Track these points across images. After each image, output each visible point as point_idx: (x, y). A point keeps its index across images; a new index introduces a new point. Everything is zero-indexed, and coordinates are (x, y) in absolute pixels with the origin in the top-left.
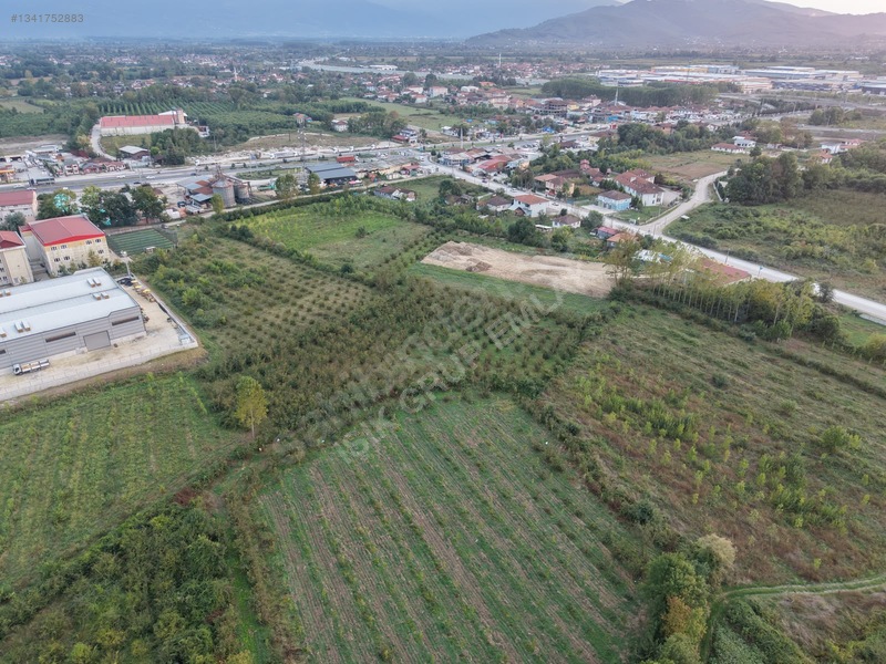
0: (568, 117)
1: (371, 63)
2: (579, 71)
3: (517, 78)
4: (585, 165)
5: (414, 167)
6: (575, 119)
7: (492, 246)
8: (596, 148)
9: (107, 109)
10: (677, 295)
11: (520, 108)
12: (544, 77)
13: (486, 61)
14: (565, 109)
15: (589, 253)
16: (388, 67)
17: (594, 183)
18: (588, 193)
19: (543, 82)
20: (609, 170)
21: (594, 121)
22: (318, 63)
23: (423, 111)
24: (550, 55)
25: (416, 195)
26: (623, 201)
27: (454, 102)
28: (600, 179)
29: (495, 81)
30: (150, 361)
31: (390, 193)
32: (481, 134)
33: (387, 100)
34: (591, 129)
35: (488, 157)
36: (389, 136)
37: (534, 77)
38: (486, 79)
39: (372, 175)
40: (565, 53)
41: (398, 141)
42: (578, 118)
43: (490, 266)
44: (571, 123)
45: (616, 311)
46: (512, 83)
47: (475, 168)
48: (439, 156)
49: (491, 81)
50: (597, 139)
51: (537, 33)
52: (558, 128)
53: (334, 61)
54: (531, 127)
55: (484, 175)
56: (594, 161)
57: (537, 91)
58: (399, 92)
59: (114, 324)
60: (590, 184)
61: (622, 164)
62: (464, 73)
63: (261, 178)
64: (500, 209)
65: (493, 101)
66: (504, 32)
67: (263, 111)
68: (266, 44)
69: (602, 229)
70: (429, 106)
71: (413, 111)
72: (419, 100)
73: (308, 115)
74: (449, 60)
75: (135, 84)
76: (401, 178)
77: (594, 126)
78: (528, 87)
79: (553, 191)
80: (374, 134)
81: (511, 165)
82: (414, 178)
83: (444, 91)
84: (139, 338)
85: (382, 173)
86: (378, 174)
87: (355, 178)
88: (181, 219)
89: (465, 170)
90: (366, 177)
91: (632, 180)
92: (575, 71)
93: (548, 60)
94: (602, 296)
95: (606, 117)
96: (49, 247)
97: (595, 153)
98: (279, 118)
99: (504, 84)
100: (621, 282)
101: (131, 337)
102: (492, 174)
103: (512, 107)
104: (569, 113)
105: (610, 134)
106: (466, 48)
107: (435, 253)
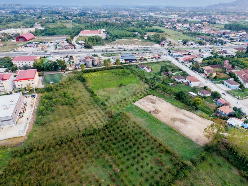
0: (230, 38)
1: (171, 14)
2: (243, 19)
3: (217, 21)
4: (226, 63)
5: (159, 57)
6: (232, 40)
7: (166, 100)
8: (234, 55)
9: (87, 27)
10: (242, 158)
11: (212, 34)
12: (228, 21)
14: (229, 35)
15: (207, 113)
16: (175, 16)
17: (227, 72)
18: (222, 77)
19: (227, 23)
20: (236, 67)
21: (240, 41)
22: (156, 14)
23: (178, 33)
24: (235, 12)
25: (152, 70)
26: (235, 86)
27: (189, 30)
28: (230, 71)
30: (5, 139)
31: (143, 68)
32: (192, 44)
33: (168, 28)
34: (237, 44)
35: (189, 54)
36: (158, 42)
37: (225, 20)
39: (143, 59)
40: (241, 11)
41: (161, 44)
42: (233, 39)
43: (160, 112)
44: (230, 41)
45: (203, 159)
46: (215, 23)
47: (181, 59)
48: (170, 53)
49: (207, 22)
50: (237, 51)
51: (232, 4)
52: (223, 43)
53: (161, 13)
54: (212, 42)
55: (183, 63)
56: (231, 61)
57: (223, 26)
58: (173, 25)
59: (2, 121)
60: (225, 73)
61: (243, 64)
62: (199, 18)
63: (108, 56)
64: (180, 81)
65: (203, 30)
66: (221, 4)
67: (127, 30)
68: (145, 7)
69: (219, 100)
70: (181, 31)
71: (174, 32)
72: (178, 29)
73: (139, 32)
74: (197, 14)
75: (101, 20)
76: (152, 61)
78: (221, 24)
79: (206, 75)
80: (155, 41)
81: (195, 60)
82: (157, 61)
83: (188, 25)
84: (11, 126)
86: (145, 58)
87: (136, 60)
88: (72, 70)
89: (177, 59)
90: (141, 59)
91: (243, 75)
92: (241, 19)
93: (232, 14)
94: (201, 145)
95: (245, 40)
96: (16, 81)
97: (234, 57)
98: (130, 33)
99: (212, 23)
100: (216, 137)
101: (10, 126)
102: (186, 63)
103: (210, 33)
104: (231, 37)
105: (243, 49)
106: (205, 9)
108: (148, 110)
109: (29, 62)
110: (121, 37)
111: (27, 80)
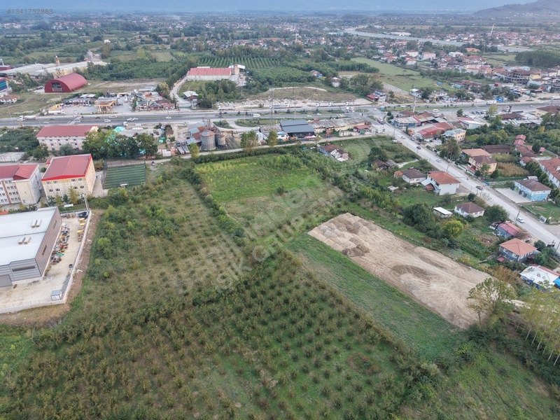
0: (528, 85)
1: (394, 30)
2: (559, 41)
3: (500, 46)
4: (520, 141)
5: (366, 127)
6: (533, 88)
7: (383, 224)
8: (539, 122)
10: (554, 357)
11: (488, 74)
12: (525, 45)
13: (481, 30)
14: (527, 78)
15: (475, 254)
16: (404, 34)
17: (522, 162)
18: (511, 173)
19: (522, 50)
20: (542, 149)
21: (552, 91)
22: (359, 30)
23: (409, 72)
24: (540, 26)
25: (350, 155)
26: (540, 193)
27: (436, 66)
28: (527, 159)
29: (480, 48)
31: (330, 152)
32: (441, 98)
33: (386, 62)
34: (544, 99)
35: (434, 121)
36: (365, 95)
37: (517, 44)
38: (473, 46)
39: (329, 131)
40: (554, 23)
41: (370, 99)
42: (537, 87)
43: (367, 251)
44: (528, 92)
46: (494, 50)
47: (417, 132)
48: (392, 118)
49: (477, 48)
50: (544, 113)
52: (512, 96)
53: (371, 29)
54: (487, 93)
55: (420, 140)
56: (531, 136)
58: (398, 55)
59: (14, 270)
60: (517, 163)
61: (559, 144)
62: (459, 40)
63: (250, 126)
64: (414, 181)
65: (468, 66)
66: (507, 7)
67: (293, 67)
68: (335, 15)
69: (502, 226)
70: (415, 68)
71: (400, 71)
72: (409, 63)
73: (321, 72)
74: (453, 29)
76: (351, 135)
77: (548, 95)
78: (508, 53)
79: (474, 167)
80: (356, 92)
81: (447, 134)
82: (361, 136)
83: (432, 56)
84: (34, 282)
85: (337, 130)
86: (334, 130)
87: (313, 133)
88: (170, 157)
89: (407, 133)
90: (324, 132)
92: (555, 41)
93: (535, 30)
94: (462, 327)
97: (537, 127)
98: (299, 73)
99: (487, 50)
100: (496, 308)
101: (31, 281)
102: (428, 140)
103: (482, 73)
104: (531, 82)
105: (559, 109)
106: (472, 18)
107: (324, 226)
108: (340, 248)
109: (75, 138)
110: (280, 82)
111: (71, 179)
